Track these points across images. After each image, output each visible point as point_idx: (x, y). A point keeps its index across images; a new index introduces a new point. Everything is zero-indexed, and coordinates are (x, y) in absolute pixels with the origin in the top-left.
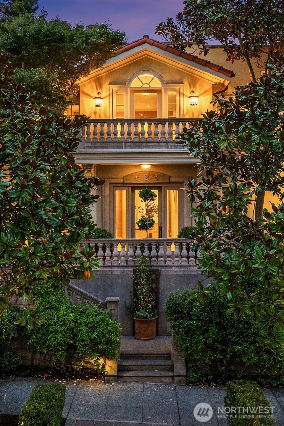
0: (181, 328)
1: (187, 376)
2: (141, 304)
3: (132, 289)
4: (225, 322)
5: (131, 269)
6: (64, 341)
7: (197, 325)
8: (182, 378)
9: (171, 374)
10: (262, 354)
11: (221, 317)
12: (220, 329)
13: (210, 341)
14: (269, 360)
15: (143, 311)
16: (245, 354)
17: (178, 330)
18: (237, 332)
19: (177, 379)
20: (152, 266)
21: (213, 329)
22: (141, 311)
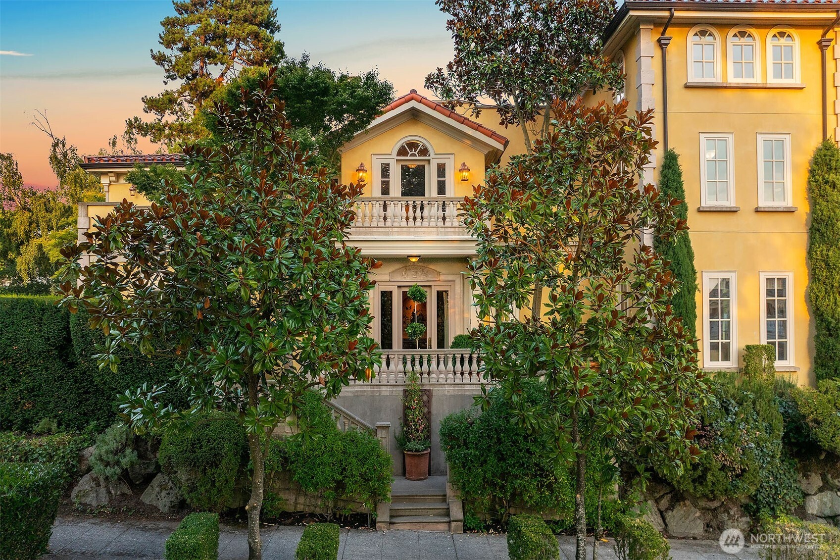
0: (458, 460)
1: (464, 521)
2: (411, 434)
3: (402, 415)
4: (504, 451)
5: (401, 389)
6: (332, 476)
7: (475, 455)
8: (459, 523)
9: (446, 519)
10: (544, 491)
11: (500, 444)
12: (500, 460)
13: (489, 475)
14: (551, 497)
15: (415, 443)
16: (526, 490)
17: (455, 463)
18: (517, 463)
19: (453, 524)
20: (423, 385)
21: (492, 459)
22: (413, 442)
